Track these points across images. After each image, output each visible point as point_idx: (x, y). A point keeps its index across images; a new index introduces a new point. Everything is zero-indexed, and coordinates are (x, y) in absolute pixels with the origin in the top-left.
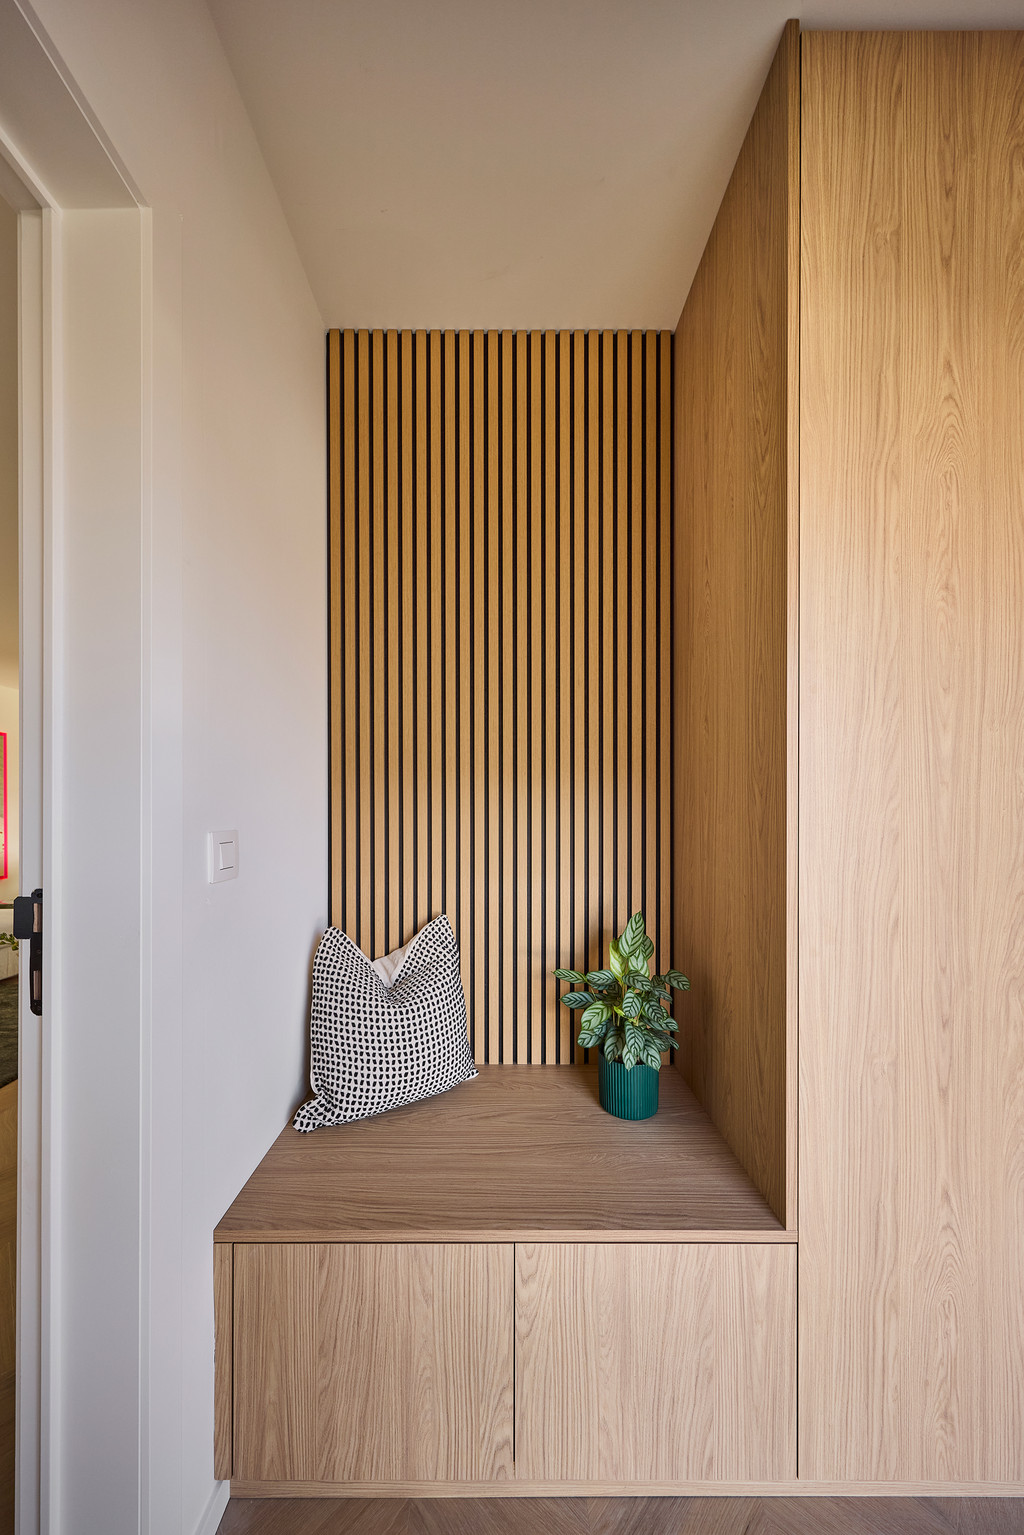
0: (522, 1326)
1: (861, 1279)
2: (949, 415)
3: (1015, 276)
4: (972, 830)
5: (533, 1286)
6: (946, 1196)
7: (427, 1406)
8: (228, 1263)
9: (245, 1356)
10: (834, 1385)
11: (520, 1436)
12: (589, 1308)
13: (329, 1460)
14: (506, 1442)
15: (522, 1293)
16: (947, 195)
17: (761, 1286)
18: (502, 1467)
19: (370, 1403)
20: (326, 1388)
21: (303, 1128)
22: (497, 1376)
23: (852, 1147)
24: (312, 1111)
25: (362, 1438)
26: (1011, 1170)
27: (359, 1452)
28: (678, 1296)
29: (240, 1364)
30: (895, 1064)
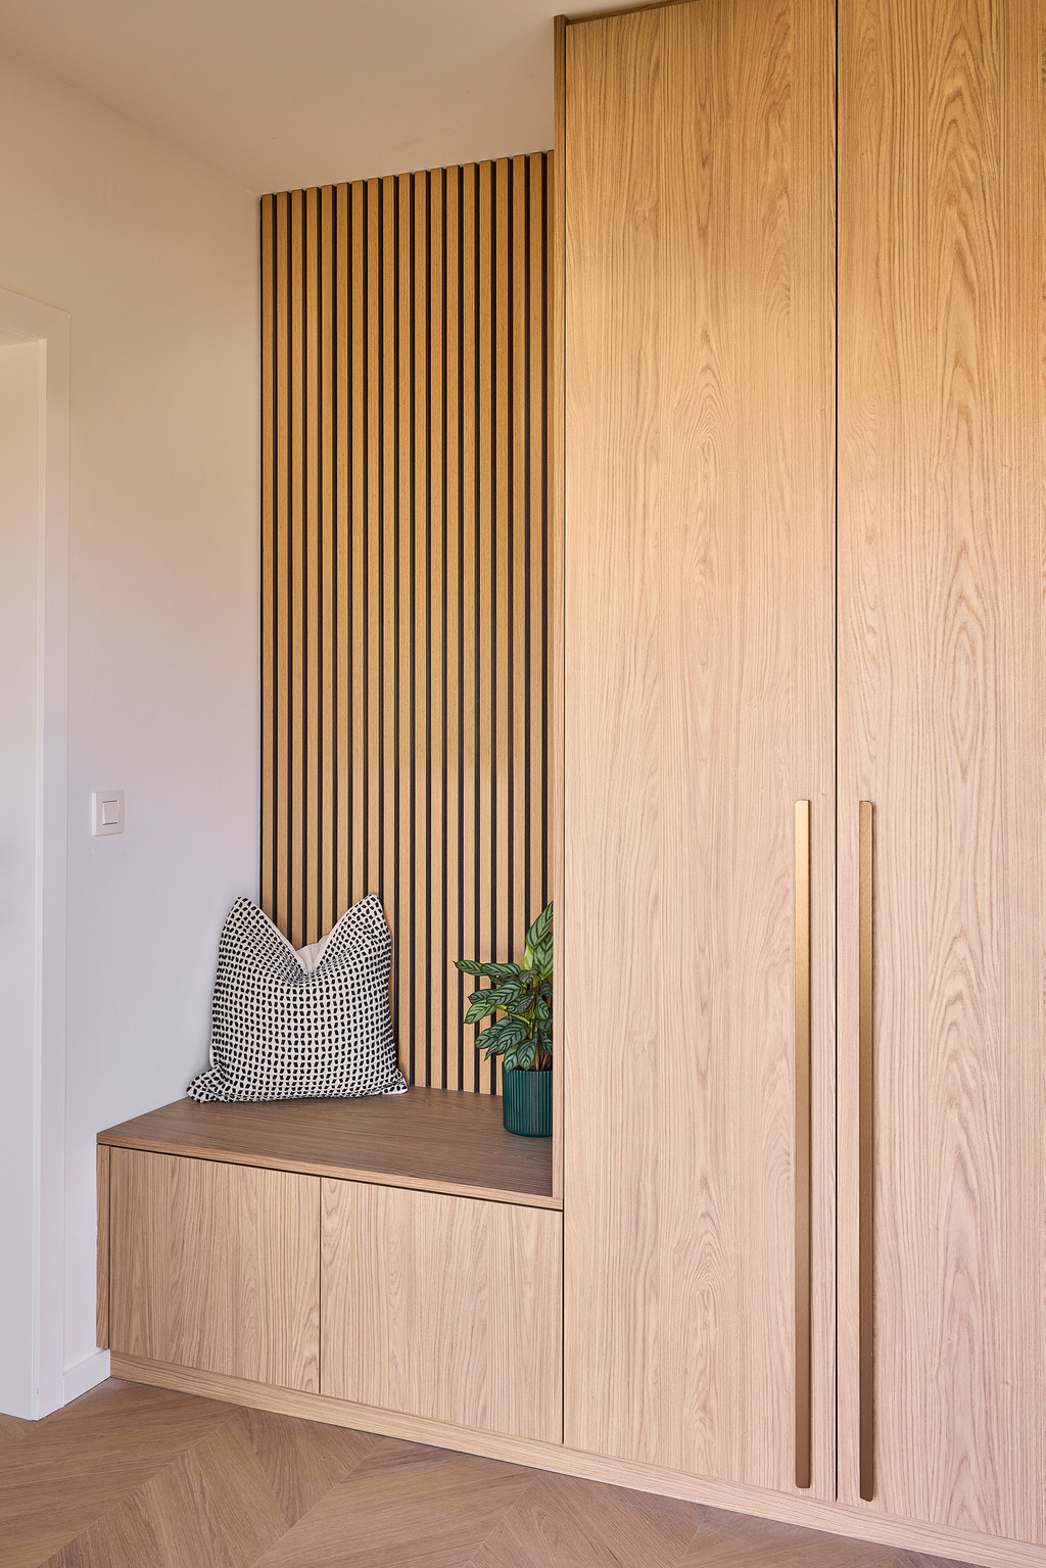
0: (327, 1254)
1: (622, 1255)
2: (706, 385)
3: (772, 238)
4: (731, 809)
5: (336, 1218)
6: (705, 1182)
7: (252, 1314)
8: (106, 1162)
9: (118, 1245)
10: (597, 1358)
11: (324, 1354)
12: (381, 1247)
13: (178, 1347)
14: (314, 1358)
15: (327, 1224)
16: (704, 164)
17: (530, 1248)
18: (310, 1381)
19: (209, 1302)
20: (176, 1283)
21: (196, 1097)
22: (306, 1297)
23: (613, 1123)
24: (206, 1082)
25: (202, 1332)
26: (770, 1164)
27: (200, 1344)
28: (456, 1247)
29: (115, 1251)
30: (654, 1043)
